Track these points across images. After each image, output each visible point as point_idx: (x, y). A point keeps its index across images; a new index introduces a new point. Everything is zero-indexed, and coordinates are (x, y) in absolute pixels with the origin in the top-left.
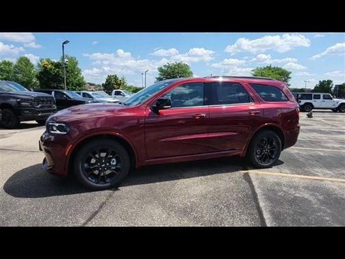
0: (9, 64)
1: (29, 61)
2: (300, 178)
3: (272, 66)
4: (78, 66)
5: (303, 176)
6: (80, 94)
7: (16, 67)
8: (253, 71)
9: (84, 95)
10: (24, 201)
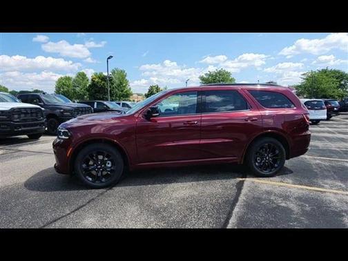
0: (68, 79)
1: (85, 76)
2: (298, 189)
3: (329, 69)
4: (126, 78)
5: (305, 187)
6: (119, 104)
7: (74, 80)
8: (304, 75)
9: (124, 105)
10: (34, 193)
